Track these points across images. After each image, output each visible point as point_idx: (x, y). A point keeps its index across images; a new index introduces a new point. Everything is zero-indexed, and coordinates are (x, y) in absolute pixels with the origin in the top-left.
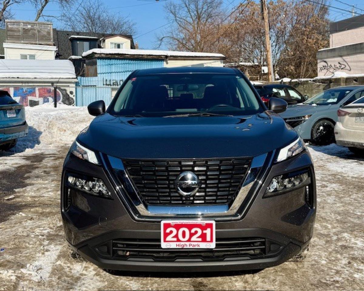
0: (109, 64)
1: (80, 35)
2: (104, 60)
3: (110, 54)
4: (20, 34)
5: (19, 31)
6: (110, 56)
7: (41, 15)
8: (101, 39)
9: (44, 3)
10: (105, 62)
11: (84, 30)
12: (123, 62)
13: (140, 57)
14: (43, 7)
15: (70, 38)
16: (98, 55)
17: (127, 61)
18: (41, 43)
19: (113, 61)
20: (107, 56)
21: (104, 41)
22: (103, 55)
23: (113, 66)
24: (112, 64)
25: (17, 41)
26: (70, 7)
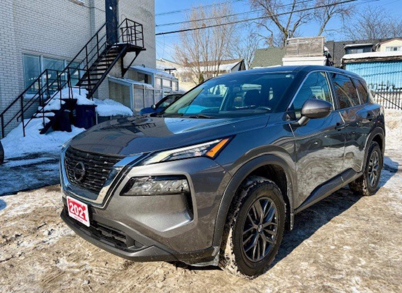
0: (359, 69)
1: (357, 43)
2: (354, 65)
3: (360, 59)
4: (296, 49)
5: (296, 47)
6: (360, 60)
7: (324, 30)
8: (376, 45)
9: (327, 19)
10: (354, 67)
11: (361, 38)
12: (374, 65)
13: (394, 59)
14: (326, 23)
15: (345, 47)
16: (348, 61)
17: (379, 64)
18: (312, 55)
19: (363, 65)
20: (357, 61)
21: (379, 46)
22: (352, 60)
23: (363, 70)
24: (362, 68)
25: (293, 56)
26: (350, 18)
